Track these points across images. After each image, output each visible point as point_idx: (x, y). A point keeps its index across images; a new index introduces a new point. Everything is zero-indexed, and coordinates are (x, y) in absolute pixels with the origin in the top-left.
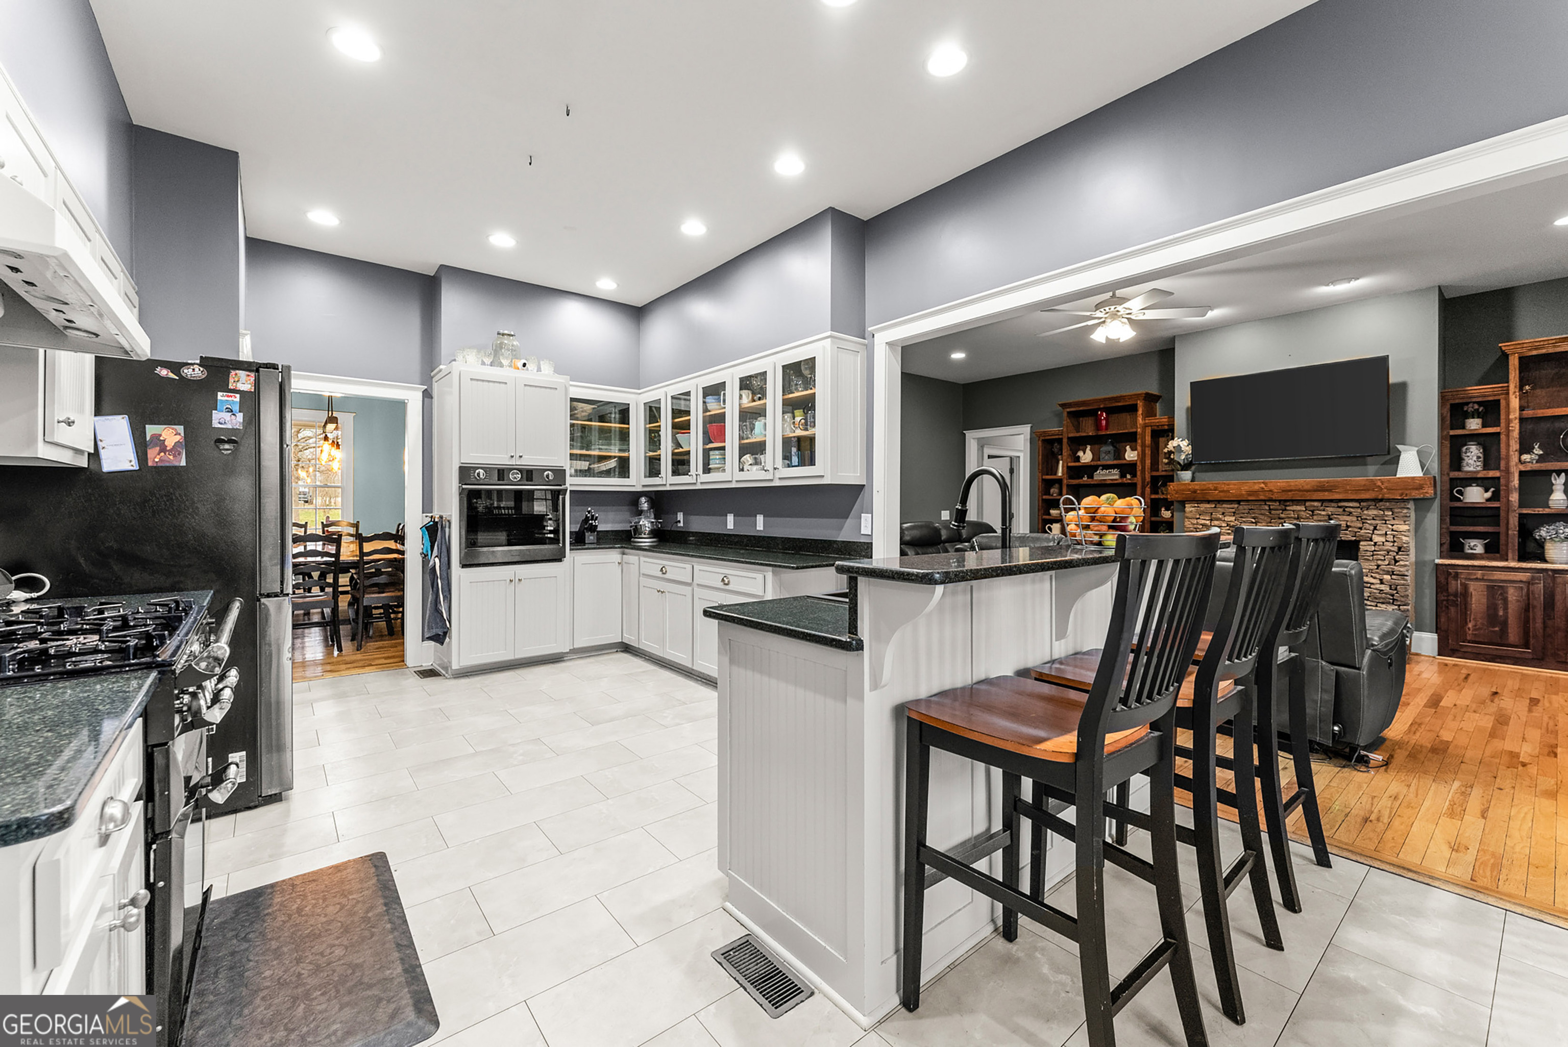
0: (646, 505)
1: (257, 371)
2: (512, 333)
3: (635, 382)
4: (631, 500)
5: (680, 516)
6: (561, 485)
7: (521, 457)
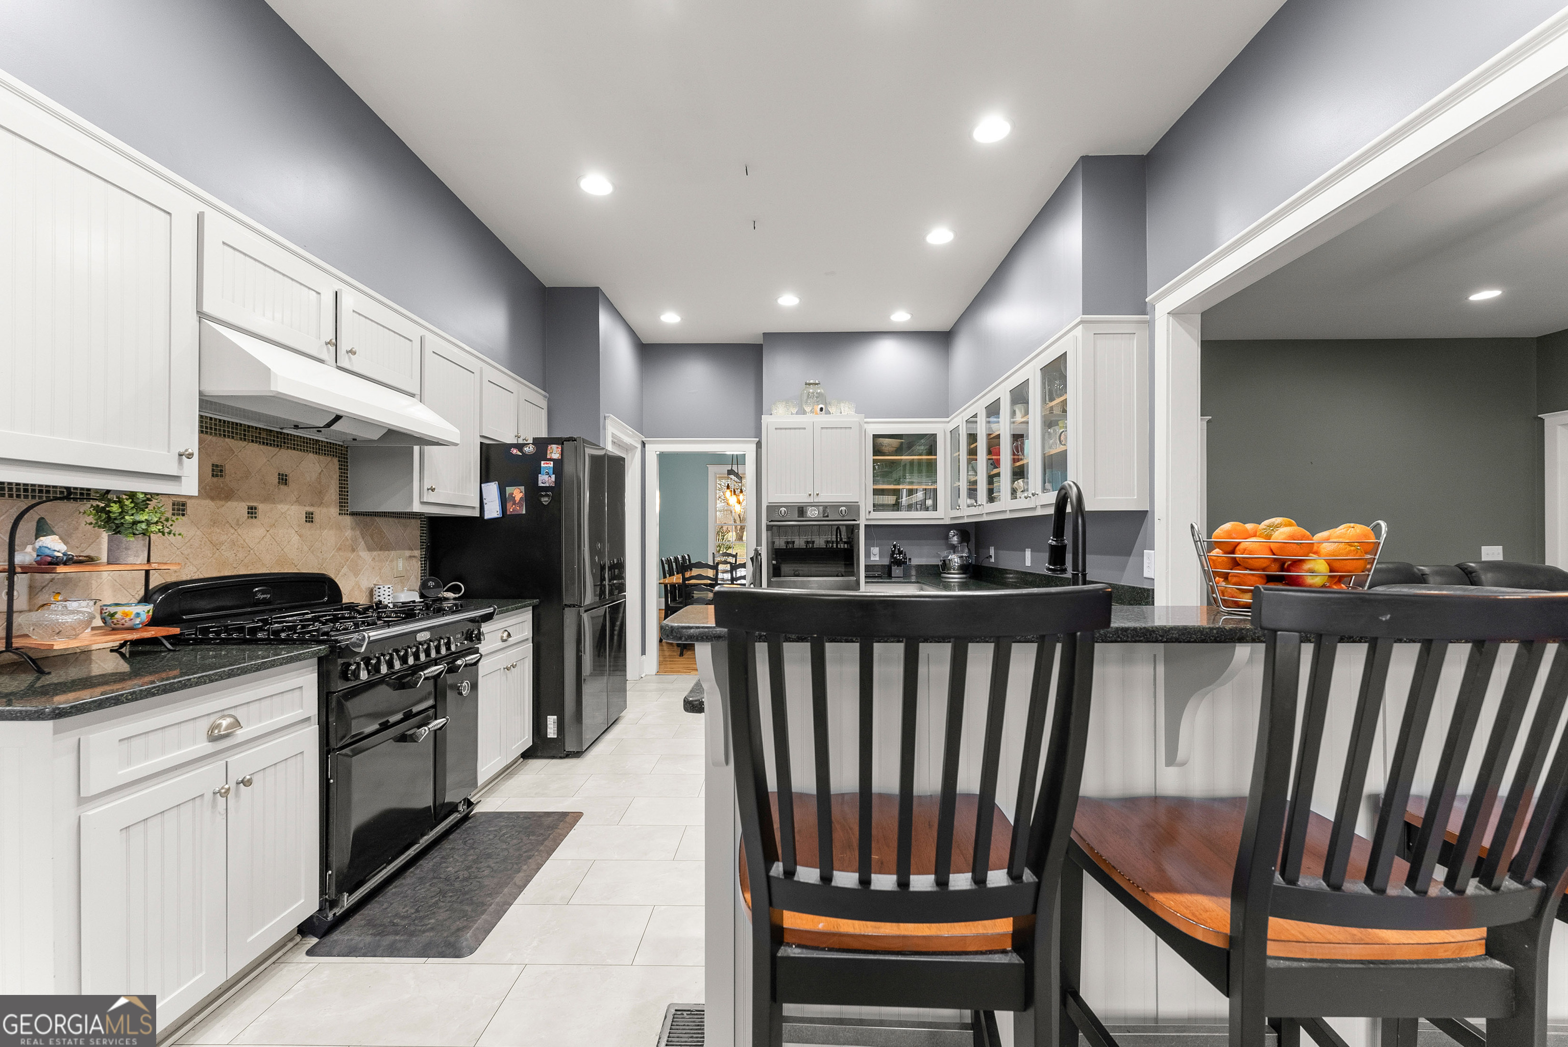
0: (955, 538)
1: (563, 444)
2: (817, 382)
3: (943, 410)
4: (939, 532)
5: (992, 551)
6: (854, 520)
7: (818, 495)
